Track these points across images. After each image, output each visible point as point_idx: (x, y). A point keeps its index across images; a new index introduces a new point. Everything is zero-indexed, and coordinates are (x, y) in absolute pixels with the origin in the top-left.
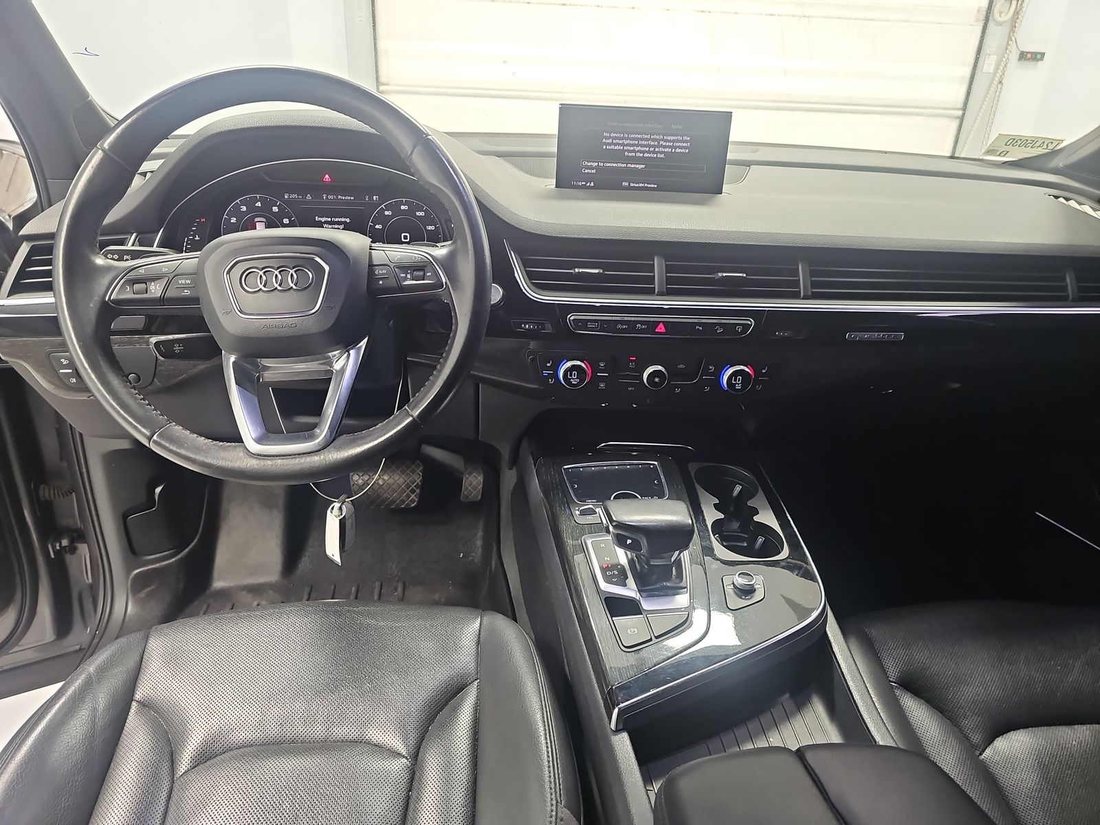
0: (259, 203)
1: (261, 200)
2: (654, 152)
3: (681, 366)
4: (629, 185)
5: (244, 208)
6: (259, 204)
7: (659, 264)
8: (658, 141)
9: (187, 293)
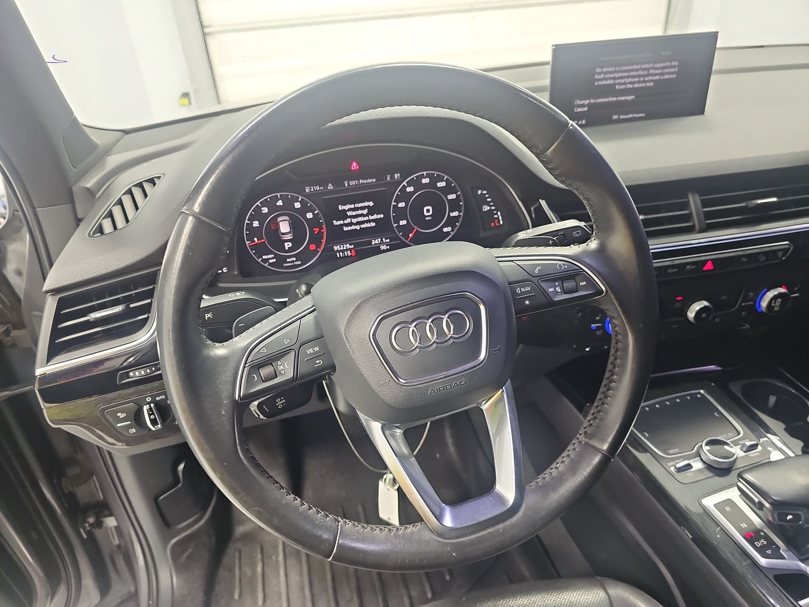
0: (280, 201)
1: (282, 197)
2: (644, 82)
3: (724, 298)
4: (619, 117)
5: (265, 210)
6: (280, 203)
7: (694, 201)
8: (648, 69)
9: (319, 362)
